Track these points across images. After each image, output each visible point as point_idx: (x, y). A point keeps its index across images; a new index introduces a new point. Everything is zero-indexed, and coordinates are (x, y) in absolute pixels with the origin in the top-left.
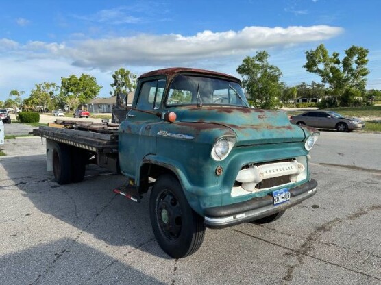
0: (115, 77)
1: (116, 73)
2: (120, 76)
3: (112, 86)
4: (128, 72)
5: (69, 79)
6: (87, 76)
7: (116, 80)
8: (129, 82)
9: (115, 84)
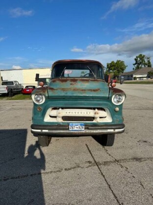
0: (136, 60)
1: (137, 57)
2: (139, 59)
3: (134, 65)
4: (144, 56)
5: (111, 64)
6: (120, 61)
7: (136, 62)
8: (145, 61)
9: (136, 64)
